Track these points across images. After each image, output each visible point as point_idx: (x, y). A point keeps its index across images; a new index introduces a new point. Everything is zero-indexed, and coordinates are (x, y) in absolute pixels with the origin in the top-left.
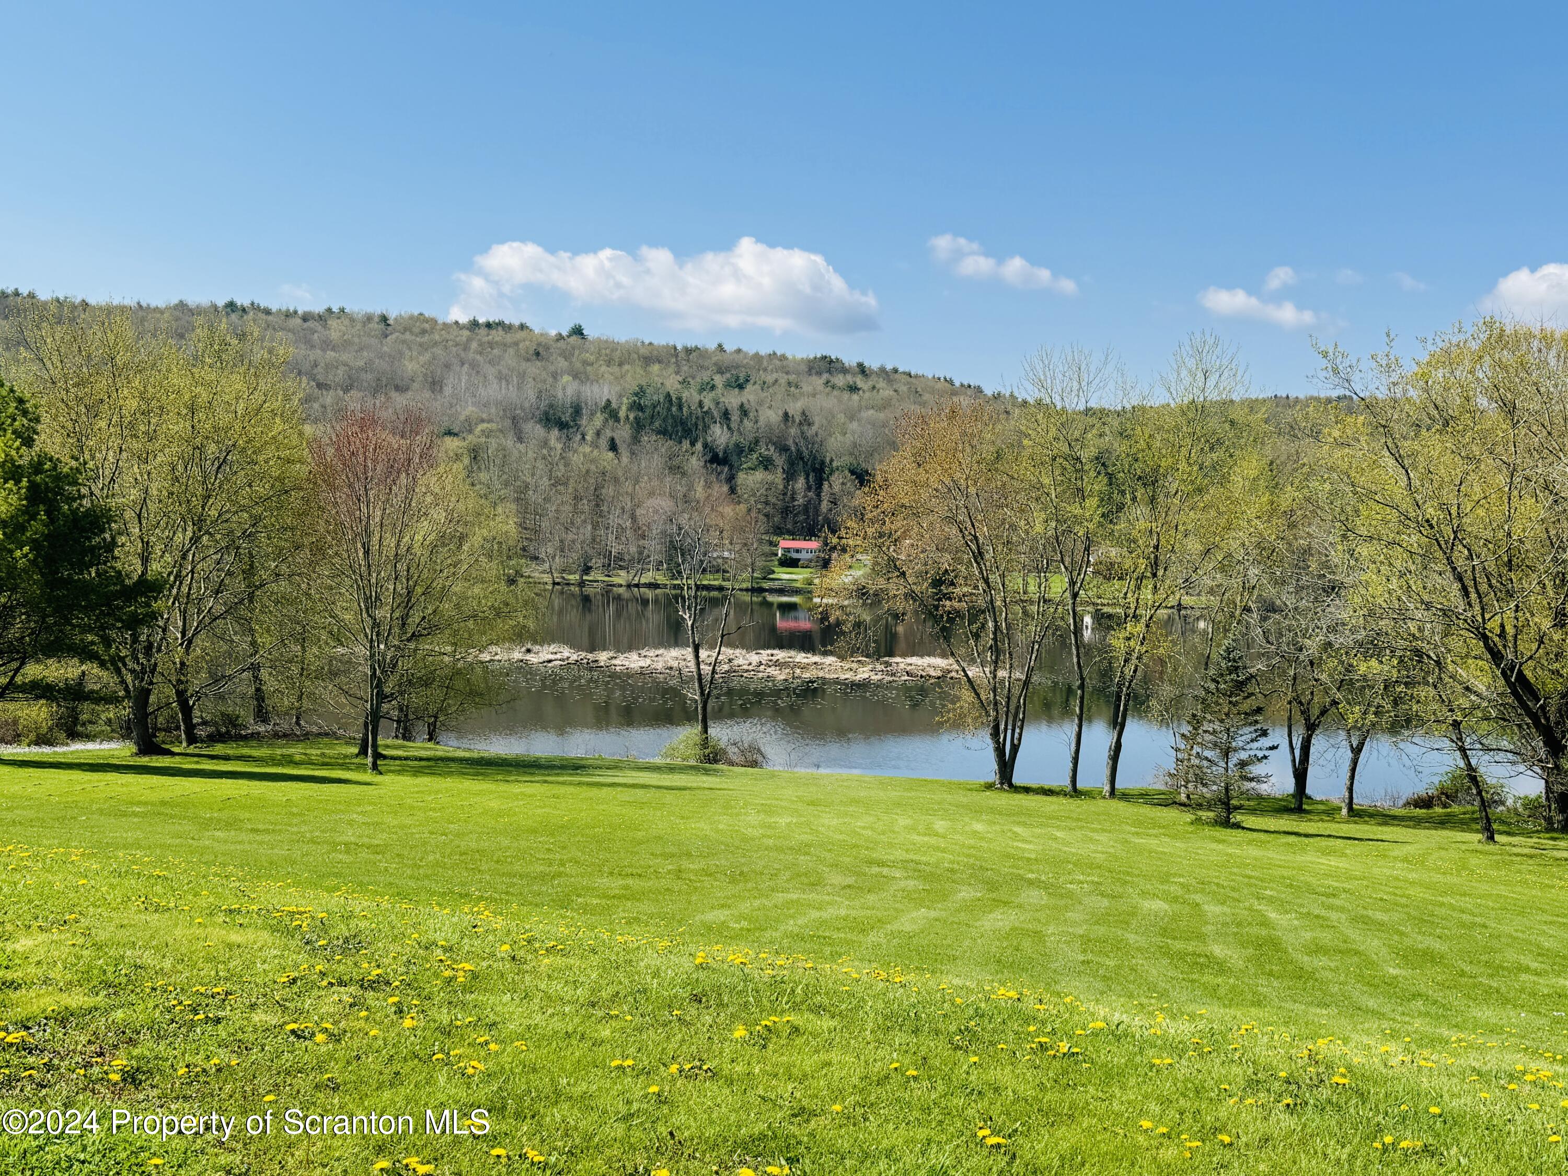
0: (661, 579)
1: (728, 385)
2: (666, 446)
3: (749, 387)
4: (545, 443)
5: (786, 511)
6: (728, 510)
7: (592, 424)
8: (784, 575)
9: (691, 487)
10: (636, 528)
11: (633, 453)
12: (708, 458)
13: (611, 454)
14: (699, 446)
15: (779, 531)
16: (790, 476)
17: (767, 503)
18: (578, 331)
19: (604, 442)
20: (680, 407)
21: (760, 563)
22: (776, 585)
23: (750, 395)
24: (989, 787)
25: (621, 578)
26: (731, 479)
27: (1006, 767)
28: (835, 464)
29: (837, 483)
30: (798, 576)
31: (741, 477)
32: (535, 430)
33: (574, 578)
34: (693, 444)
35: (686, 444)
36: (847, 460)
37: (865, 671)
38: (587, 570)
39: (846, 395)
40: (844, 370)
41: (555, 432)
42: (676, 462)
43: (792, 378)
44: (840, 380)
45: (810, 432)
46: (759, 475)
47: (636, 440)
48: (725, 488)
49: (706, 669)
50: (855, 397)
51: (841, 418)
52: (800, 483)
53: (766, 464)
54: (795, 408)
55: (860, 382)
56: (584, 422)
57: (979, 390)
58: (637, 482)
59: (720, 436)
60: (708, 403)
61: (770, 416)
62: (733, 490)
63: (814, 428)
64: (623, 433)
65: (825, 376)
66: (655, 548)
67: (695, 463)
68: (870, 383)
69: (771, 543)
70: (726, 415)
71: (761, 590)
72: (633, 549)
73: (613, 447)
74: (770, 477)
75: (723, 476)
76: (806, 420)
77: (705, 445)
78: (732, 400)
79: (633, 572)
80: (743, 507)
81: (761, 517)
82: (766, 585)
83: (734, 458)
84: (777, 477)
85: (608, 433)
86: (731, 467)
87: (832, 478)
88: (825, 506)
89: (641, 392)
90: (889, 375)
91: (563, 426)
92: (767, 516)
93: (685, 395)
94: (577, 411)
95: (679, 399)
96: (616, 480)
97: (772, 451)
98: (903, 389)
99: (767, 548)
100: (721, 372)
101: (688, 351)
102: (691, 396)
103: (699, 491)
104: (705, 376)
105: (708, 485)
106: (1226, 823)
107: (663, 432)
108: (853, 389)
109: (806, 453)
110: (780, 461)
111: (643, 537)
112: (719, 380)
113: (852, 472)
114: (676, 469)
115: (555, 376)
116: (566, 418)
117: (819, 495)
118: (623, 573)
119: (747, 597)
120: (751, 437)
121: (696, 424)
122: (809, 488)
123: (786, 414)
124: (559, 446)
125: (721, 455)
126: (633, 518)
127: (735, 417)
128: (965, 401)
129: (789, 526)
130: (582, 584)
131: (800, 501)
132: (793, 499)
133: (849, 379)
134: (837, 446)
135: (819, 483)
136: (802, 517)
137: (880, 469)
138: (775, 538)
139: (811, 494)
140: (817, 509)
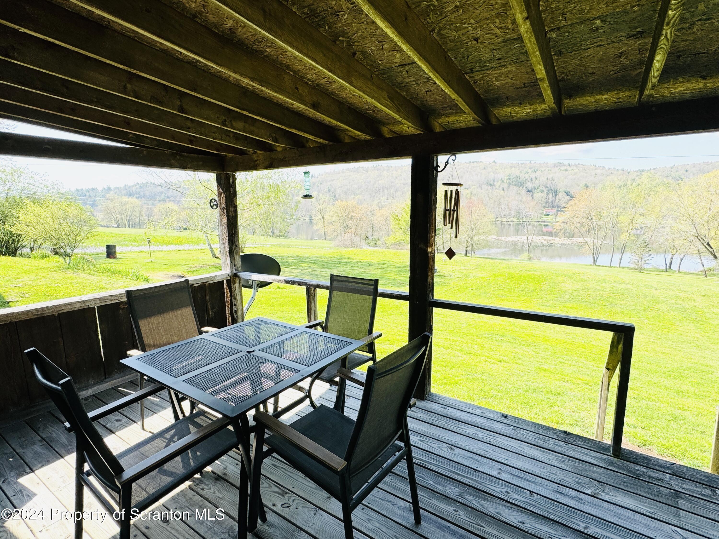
0: (514, 220)
1: (532, 172)
2: (516, 188)
3: (538, 172)
4: (487, 190)
5: (546, 203)
6: (532, 203)
7: (497, 184)
8: (545, 218)
9: (522, 198)
10: (508, 208)
11: (508, 191)
12: (527, 190)
13: (503, 191)
14: (524, 188)
15: (544, 207)
16: (548, 194)
18: (495, 162)
19: (501, 189)
20: (520, 179)
21: (539, 215)
22: (543, 220)
23: (538, 174)
24: (591, 265)
25: (505, 220)
26: (532, 195)
27: (595, 261)
28: (560, 190)
29: (561, 196)
30: (549, 218)
31: (535, 195)
32: (485, 187)
33: (494, 220)
34: (523, 188)
35: (521, 187)
36: (564, 189)
38: (497, 218)
39: (564, 172)
40: (564, 166)
41: (490, 187)
42: (518, 192)
43: (549, 169)
44: (563, 168)
45: (554, 182)
46: (540, 194)
47: (509, 187)
48: (531, 198)
49: (530, 240)
50: (567, 172)
51: (563, 178)
52: (551, 196)
53: (542, 191)
54: (550, 177)
55: (568, 168)
56: (495, 183)
57: (604, 167)
58: (509, 197)
59: (530, 185)
60: (527, 177)
61: (543, 179)
62: (533, 198)
63: (555, 182)
64: (506, 186)
65: (559, 167)
66: (513, 213)
67: (523, 191)
68: (571, 168)
69: (542, 210)
70: (531, 179)
71: (540, 222)
72: (508, 213)
73: (503, 190)
74: (543, 195)
75: (530, 195)
76: (553, 179)
77: (526, 188)
78: (533, 175)
79: (507, 218)
80: (535, 202)
81: (540, 204)
82: (541, 220)
83: (533, 191)
84: (545, 195)
85: (502, 186)
86: (533, 193)
87: (559, 194)
88: (557, 201)
89: (510, 175)
90: (577, 165)
91: (491, 185)
92: (541, 204)
93: (521, 175)
94: (494, 181)
95: (519, 176)
96: (504, 197)
97: (543, 188)
98: (581, 169)
99: (541, 212)
100: (530, 168)
101: (522, 164)
103: (524, 199)
104: (526, 170)
105: (526, 197)
106: (641, 272)
107: (515, 185)
108: (566, 170)
109: (552, 188)
110: (545, 190)
111: (510, 210)
112: (530, 171)
113: (565, 192)
114: (518, 194)
115: (489, 173)
116: (492, 183)
117: (555, 198)
118: (505, 218)
119: (536, 223)
120: (538, 185)
121: (524, 183)
122: (553, 197)
123: (547, 179)
124: (491, 190)
125: (530, 190)
126: (508, 205)
127: (534, 180)
128: (599, 171)
129: (547, 206)
130: (495, 221)
131: (550, 200)
132: (549, 199)
133: (565, 168)
134: (561, 187)
135: (556, 195)
136: (551, 204)
137: (572, 191)
138: (543, 209)
139: (554, 198)
140: (555, 202)
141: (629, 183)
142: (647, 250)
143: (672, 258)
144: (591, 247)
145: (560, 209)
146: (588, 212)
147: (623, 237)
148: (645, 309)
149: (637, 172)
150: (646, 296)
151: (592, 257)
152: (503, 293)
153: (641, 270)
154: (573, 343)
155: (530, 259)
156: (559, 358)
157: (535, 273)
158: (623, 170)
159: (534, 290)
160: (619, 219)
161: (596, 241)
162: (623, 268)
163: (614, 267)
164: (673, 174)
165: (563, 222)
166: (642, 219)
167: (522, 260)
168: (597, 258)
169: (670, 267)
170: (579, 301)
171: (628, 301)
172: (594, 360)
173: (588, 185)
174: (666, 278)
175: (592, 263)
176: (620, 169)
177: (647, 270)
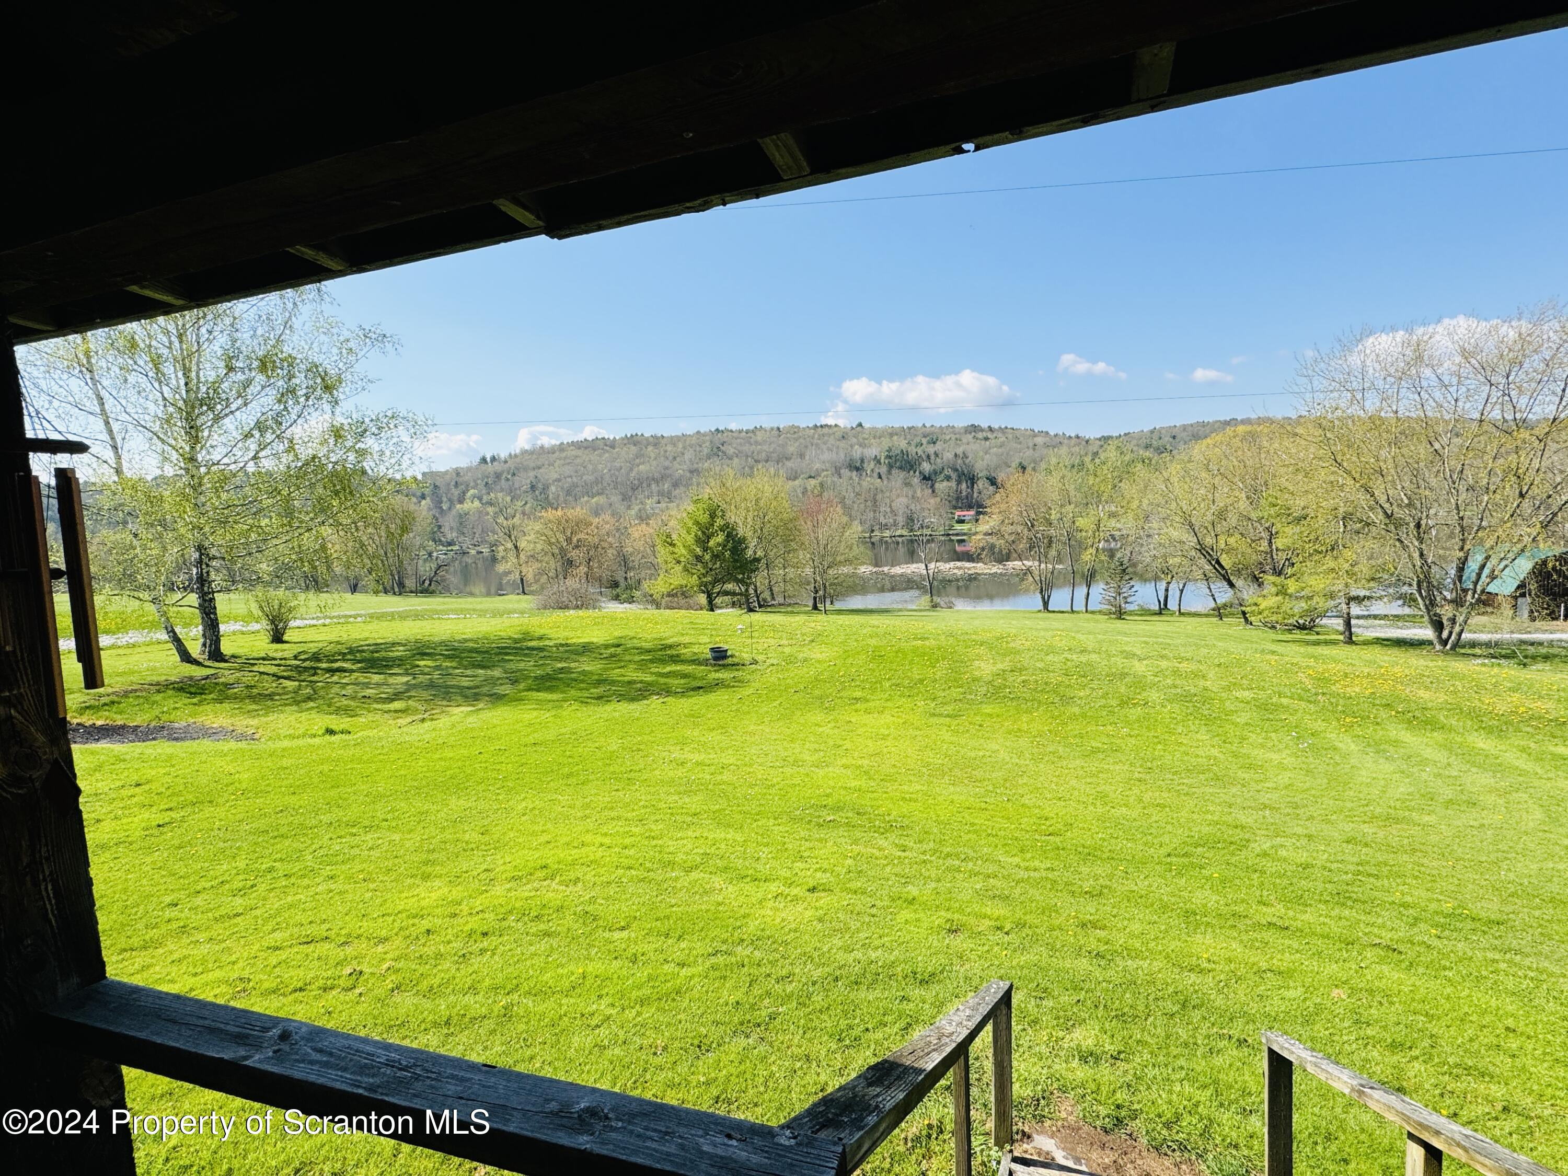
0: (905, 533)
1: (929, 443)
2: (903, 474)
3: (938, 443)
4: (851, 478)
5: (958, 499)
6: (932, 501)
7: (869, 466)
8: (958, 527)
9: (915, 492)
10: (892, 511)
11: (888, 479)
12: (921, 478)
13: (879, 480)
14: (917, 473)
15: (955, 508)
16: (959, 482)
17: (949, 496)
18: (860, 425)
19: (875, 475)
20: (908, 455)
21: (948, 523)
22: (955, 532)
23: (939, 446)
24: (1040, 611)
25: (887, 533)
26: (932, 486)
27: (1046, 604)
28: (979, 476)
29: (981, 484)
30: (965, 527)
31: (937, 485)
32: (846, 472)
33: (867, 535)
34: (914, 472)
35: (911, 472)
36: (984, 473)
37: (996, 569)
38: (873, 531)
39: (983, 442)
40: (982, 430)
41: (855, 473)
42: (908, 481)
43: (958, 436)
44: (980, 435)
45: (967, 461)
46: (945, 483)
47: (889, 472)
48: (930, 491)
50: (988, 443)
51: (981, 453)
52: (964, 486)
53: (948, 478)
54: (959, 451)
55: (989, 435)
56: (865, 465)
57: (1047, 433)
58: (891, 491)
59: (926, 467)
60: (920, 453)
61: (948, 456)
62: (933, 492)
63: (969, 459)
64: (883, 470)
65: (973, 434)
66: (901, 520)
67: (916, 480)
68: (995, 435)
69: (952, 514)
70: (928, 457)
71: (948, 535)
72: (891, 521)
73: (880, 477)
74: (950, 484)
75: (929, 486)
76: (965, 456)
77: (920, 472)
78: (931, 449)
79: (892, 531)
80: (938, 499)
81: (947, 502)
82: (951, 532)
83: (933, 477)
84: (953, 484)
85: (877, 470)
86: (932, 481)
87: (978, 482)
88: (975, 495)
89: (889, 450)
90: (1003, 430)
91: (857, 469)
92: (949, 501)
93: (910, 449)
94: (862, 461)
95: (907, 451)
96: (882, 491)
97: (951, 473)
98: (1010, 436)
99: (950, 516)
100: (925, 437)
101: (909, 428)
102: (912, 450)
103: (919, 494)
104: (917, 440)
105: (922, 490)
107: (901, 468)
108: (986, 439)
109: (966, 471)
110: (954, 476)
111: (895, 515)
112: (924, 441)
113: (988, 478)
114: (907, 484)
115: (852, 446)
116: (858, 465)
117: (972, 490)
119: (943, 538)
120: (940, 466)
121: (915, 463)
122: (968, 488)
123: (956, 455)
124: (857, 479)
125: (927, 476)
126: (891, 507)
127: (933, 457)
128: (1039, 440)
129: (960, 505)
130: (870, 537)
131: (964, 494)
132: (961, 493)
133: (985, 434)
134: (980, 467)
135: (973, 486)
136: (965, 500)
137: (1001, 477)
138: (954, 511)
139: (969, 490)
140: (972, 497)
141: (1087, 459)
142: (1127, 577)
143: (1167, 590)
144: (1037, 578)
145: (979, 508)
146: (1025, 514)
147: (1087, 556)
149: (1100, 439)
151: (1039, 596)
153: (1120, 614)
155: (935, 606)
158: (1078, 437)
160: (1077, 524)
161: (1043, 566)
162: (1093, 612)
163: (1078, 612)
164: (1155, 443)
165: (985, 534)
166: (1113, 523)
167: (921, 611)
168: (1049, 597)
169: (1166, 604)
173: (1025, 464)
174: (1160, 626)
175: (1041, 608)
176: (1073, 435)
177: (1131, 613)
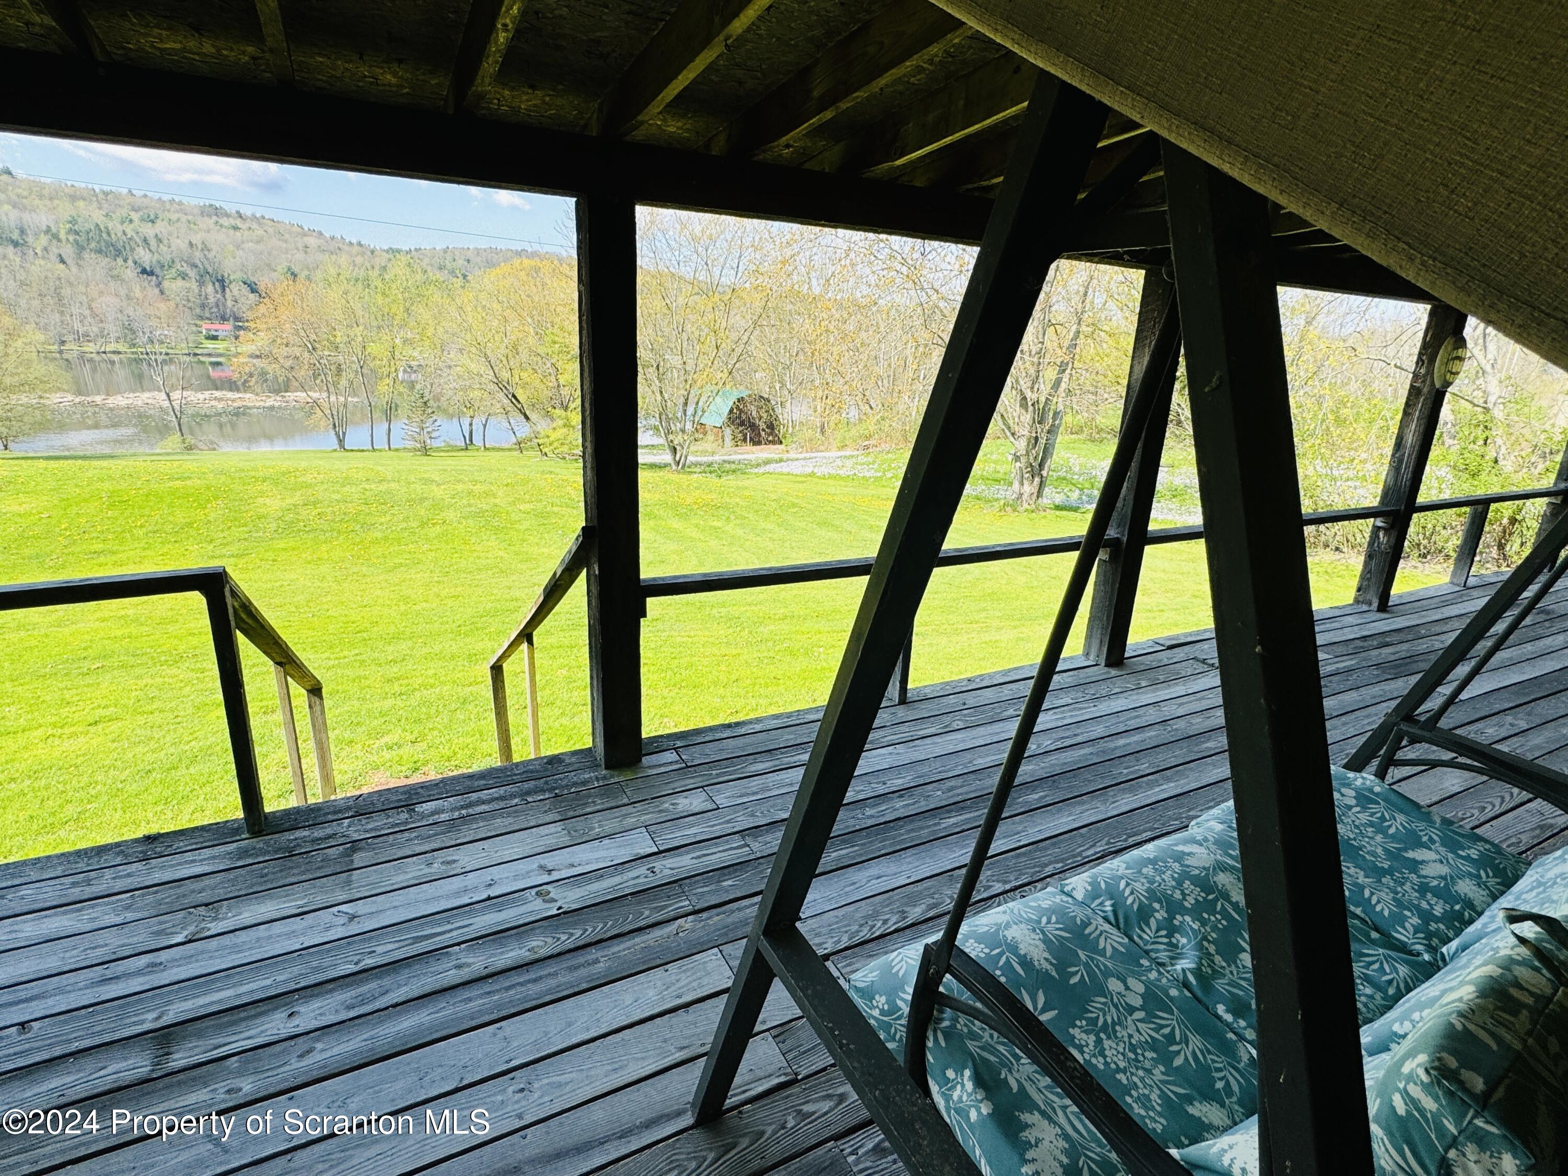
0: (121, 348)
1: (142, 220)
2: (105, 261)
3: (159, 222)
5: (203, 306)
6: (163, 306)
7: (39, 242)
8: (210, 345)
9: (130, 290)
10: (94, 315)
11: (79, 266)
12: (139, 270)
13: (62, 266)
14: (130, 262)
15: (201, 318)
16: (201, 283)
17: (189, 301)
19: (53, 257)
20: (109, 234)
21: (192, 338)
22: (205, 351)
23: (161, 228)
25: (90, 348)
26: (159, 285)
28: (232, 278)
29: (236, 290)
30: (220, 346)
31: (166, 284)
33: (55, 348)
34: (125, 261)
35: (120, 261)
36: (238, 275)
38: (63, 343)
39: (231, 232)
40: (228, 215)
41: (11, 249)
42: (115, 272)
43: (190, 218)
44: (225, 221)
45: (211, 255)
46: (179, 283)
47: (79, 256)
48: (157, 291)
50: (238, 234)
51: (231, 247)
52: (210, 289)
53: (184, 276)
54: (197, 239)
55: (239, 223)
56: (31, 239)
57: (320, 233)
58: (88, 285)
59: (145, 258)
60: (130, 233)
61: (179, 244)
62: (162, 292)
63: (213, 253)
64: (67, 250)
65: (214, 218)
66: (113, 330)
67: (130, 273)
68: (247, 225)
69: (196, 325)
70: (145, 241)
71: (195, 355)
72: (96, 329)
73: (62, 260)
74: (188, 285)
75: (153, 283)
76: (206, 248)
77: (135, 263)
78: (149, 231)
79: (99, 344)
80: (172, 304)
81: (186, 309)
82: (199, 351)
83: (158, 271)
84: (193, 285)
85: (55, 250)
86: (157, 276)
87: (231, 286)
88: (229, 303)
89: (73, 222)
90: (260, 220)
91: (15, 244)
92: (190, 308)
93: (110, 225)
94: (23, 232)
95: (107, 228)
96: (70, 284)
97: (186, 268)
98: (271, 230)
99: (194, 329)
100: (134, 209)
101: (105, 193)
102: (116, 227)
103: (137, 293)
104: (124, 212)
105: (143, 289)
106: (426, 455)
107: (100, 251)
108: (236, 228)
109: (210, 270)
110: (192, 273)
111: (101, 321)
112: (135, 216)
113: (245, 283)
114: (115, 277)
116: (15, 237)
117: (224, 297)
118: (91, 345)
119: (187, 359)
120: (169, 257)
121: (124, 247)
122: (217, 292)
123: (191, 244)
124: (17, 259)
125: (148, 269)
126: (91, 309)
127: (153, 243)
128: (312, 241)
129: (207, 315)
130: (61, 352)
131: (212, 300)
132: (207, 298)
133: (232, 222)
134: (230, 267)
135: (224, 290)
136: (215, 310)
137: (263, 282)
138: (199, 322)
139: (219, 296)
140: (224, 305)
141: (374, 274)
142: (430, 410)
143: (471, 425)
144: (328, 412)
145: (239, 323)
146: (302, 333)
147: (384, 387)
148: (423, 525)
149: (387, 252)
150: (423, 499)
151: (333, 433)
152: (99, 547)
153: (425, 451)
154: (287, 624)
155: (190, 448)
156: (253, 666)
157: (188, 483)
158: (360, 244)
159: (190, 525)
160: (369, 350)
161: (333, 398)
162: (397, 450)
163: (380, 451)
164: (449, 266)
165: (251, 356)
166: (409, 351)
167: (168, 454)
168: (344, 434)
169: (471, 440)
170: (299, 531)
171: (394, 515)
172: (331, 647)
173: (296, 270)
174: (466, 461)
175: (337, 447)
176: (354, 241)
177: (438, 450)
